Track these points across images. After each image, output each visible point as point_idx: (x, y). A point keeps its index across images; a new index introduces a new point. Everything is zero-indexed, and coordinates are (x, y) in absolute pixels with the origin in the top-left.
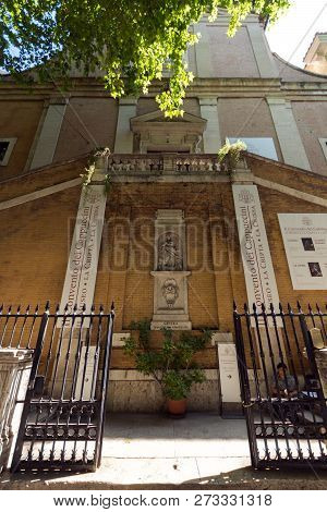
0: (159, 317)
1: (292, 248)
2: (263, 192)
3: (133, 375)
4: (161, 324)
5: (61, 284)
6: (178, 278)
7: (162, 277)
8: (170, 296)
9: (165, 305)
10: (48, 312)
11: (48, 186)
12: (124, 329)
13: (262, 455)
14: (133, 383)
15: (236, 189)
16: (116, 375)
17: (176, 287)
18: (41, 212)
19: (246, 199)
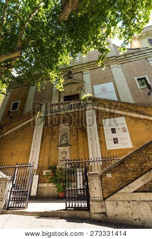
0: (60, 164)
1: (107, 133)
2: (97, 112)
3: (51, 185)
4: (60, 166)
5: (29, 154)
6: (67, 149)
7: (61, 149)
8: (64, 156)
9: (62, 159)
10: (17, 166)
11: (26, 120)
12: (49, 169)
13: (68, 206)
14: (50, 188)
15: (87, 112)
16: (45, 185)
17: (66, 152)
18: (24, 130)
19: (90, 116)
